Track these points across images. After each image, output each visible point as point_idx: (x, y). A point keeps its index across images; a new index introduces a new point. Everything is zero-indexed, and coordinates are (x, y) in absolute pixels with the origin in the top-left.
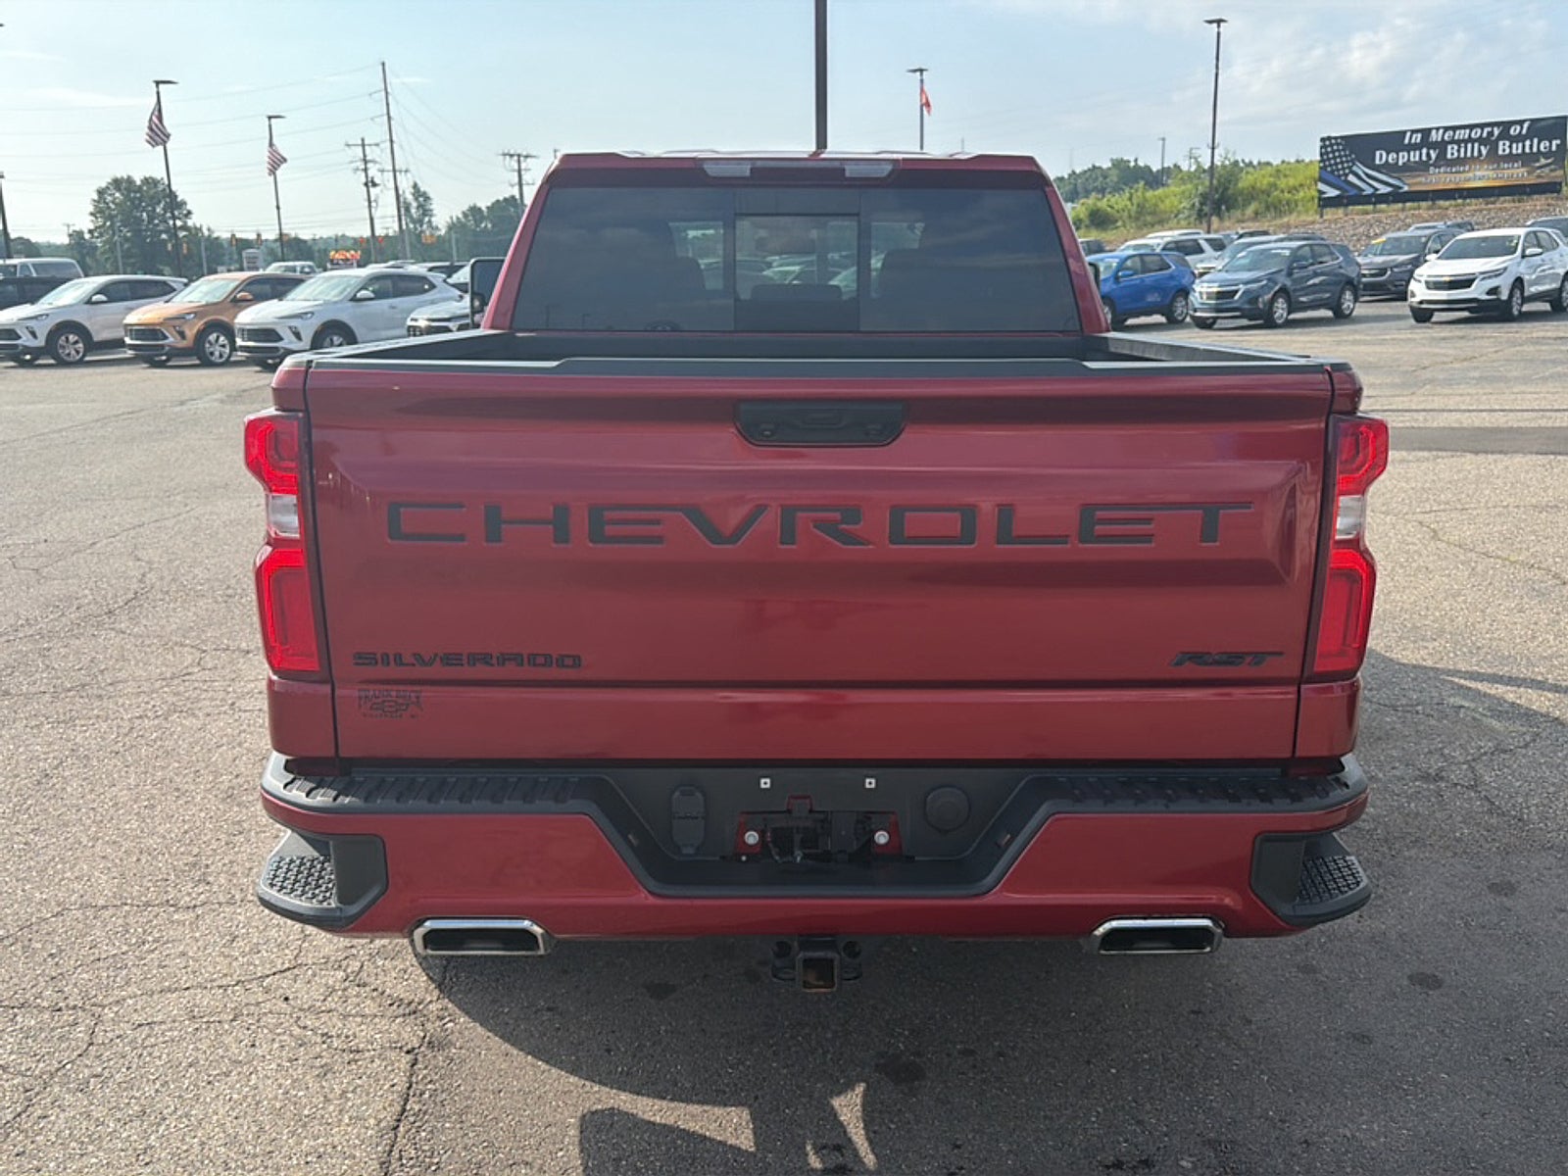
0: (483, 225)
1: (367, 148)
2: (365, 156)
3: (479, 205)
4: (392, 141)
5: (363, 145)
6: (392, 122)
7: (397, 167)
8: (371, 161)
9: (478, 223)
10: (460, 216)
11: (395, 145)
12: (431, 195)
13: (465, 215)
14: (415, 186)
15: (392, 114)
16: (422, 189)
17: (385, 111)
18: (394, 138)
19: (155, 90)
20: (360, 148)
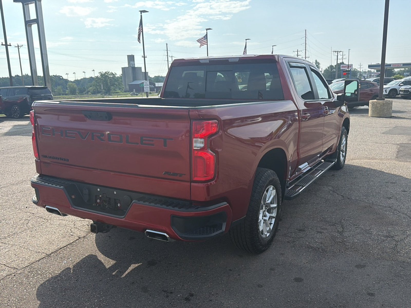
0: (333, 70)
1: (298, 52)
2: (298, 54)
3: (332, 65)
4: (306, 50)
5: (298, 51)
6: (306, 45)
7: (306, 57)
8: (299, 55)
9: (331, 70)
10: (327, 68)
11: (306, 51)
12: (320, 63)
13: (328, 68)
14: (316, 61)
15: (307, 43)
16: (318, 61)
17: (305, 42)
18: (306, 49)
19: (245, 41)
20: (297, 52)
